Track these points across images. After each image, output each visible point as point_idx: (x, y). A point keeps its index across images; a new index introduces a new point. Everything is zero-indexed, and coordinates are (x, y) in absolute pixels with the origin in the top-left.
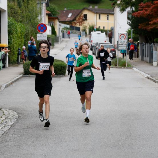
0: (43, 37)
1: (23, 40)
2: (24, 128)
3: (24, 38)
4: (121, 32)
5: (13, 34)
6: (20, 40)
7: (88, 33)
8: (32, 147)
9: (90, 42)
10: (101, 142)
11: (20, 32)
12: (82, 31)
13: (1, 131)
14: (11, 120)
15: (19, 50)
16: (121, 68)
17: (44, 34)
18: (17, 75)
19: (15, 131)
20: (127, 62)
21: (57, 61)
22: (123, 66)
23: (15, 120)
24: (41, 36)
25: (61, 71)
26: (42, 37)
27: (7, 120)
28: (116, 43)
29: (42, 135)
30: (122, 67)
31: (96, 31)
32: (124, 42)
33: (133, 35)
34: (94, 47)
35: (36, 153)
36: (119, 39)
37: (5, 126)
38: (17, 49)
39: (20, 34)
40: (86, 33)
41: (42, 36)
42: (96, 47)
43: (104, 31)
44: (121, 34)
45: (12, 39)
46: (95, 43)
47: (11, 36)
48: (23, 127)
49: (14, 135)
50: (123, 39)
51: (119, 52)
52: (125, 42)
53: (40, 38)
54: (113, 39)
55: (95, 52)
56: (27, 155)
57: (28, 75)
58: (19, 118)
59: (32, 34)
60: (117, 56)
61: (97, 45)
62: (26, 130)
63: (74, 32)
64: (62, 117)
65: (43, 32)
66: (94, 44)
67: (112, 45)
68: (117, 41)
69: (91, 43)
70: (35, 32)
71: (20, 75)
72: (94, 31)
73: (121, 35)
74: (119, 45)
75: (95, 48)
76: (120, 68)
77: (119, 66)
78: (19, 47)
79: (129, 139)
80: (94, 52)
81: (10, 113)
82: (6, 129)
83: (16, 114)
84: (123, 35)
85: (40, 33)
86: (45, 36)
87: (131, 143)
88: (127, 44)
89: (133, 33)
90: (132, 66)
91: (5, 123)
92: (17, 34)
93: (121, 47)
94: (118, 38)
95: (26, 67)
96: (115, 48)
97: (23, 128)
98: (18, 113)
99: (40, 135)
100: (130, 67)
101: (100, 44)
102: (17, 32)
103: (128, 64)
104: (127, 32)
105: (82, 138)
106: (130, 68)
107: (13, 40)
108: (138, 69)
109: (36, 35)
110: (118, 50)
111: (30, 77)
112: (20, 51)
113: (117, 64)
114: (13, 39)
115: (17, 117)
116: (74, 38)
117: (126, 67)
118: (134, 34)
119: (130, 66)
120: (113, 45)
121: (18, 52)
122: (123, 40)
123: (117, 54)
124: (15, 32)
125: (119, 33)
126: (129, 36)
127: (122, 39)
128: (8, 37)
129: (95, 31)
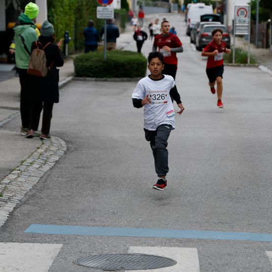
0: (108, 12)
1: (73, 18)
2: (78, 167)
3: (75, 14)
4: (239, 5)
5: (56, 6)
6: (68, 17)
7: (182, 6)
8: (91, 199)
9: (186, 21)
10: (207, 191)
11: (67, 4)
12: (173, 2)
13: (40, 172)
14: (55, 154)
15: (66, 35)
16: (239, 66)
17: (108, 7)
18: (63, 78)
19: (61, 171)
20: (249, 55)
21: (130, 54)
22: (242, 63)
23: (61, 152)
24: (104, 10)
25: (137, 70)
26: (106, 13)
27: (48, 154)
28: (230, 24)
29: (108, 179)
30: (242, 65)
31: (196, 3)
32: (245, 21)
33: (260, 10)
34: (193, 30)
35: (99, 209)
36: (237, 16)
37: (45, 162)
38: (63, 32)
39: (68, 8)
40: (179, 6)
41: (106, 10)
42: (196, 30)
43: (210, 3)
44: (240, 7)
45: (55, 15)
46: (195, 23)
47: (53, 10)
48: (76, 165)
49: (60, 179)
50: (244, 16)
51: (236, 39)
52: (247, 22)
53: (102, 14)
54: (225, 17)
55: (195, 39)
56: (83, 211)
57: (81, 76)
58: (68, 149)
59: (88, 7)
60: (233, 45)
61: (198, 27)
62: (80, 170)
63: (159, 5)
64: (141, 149)
65: (107, 4)
66: (192, 25)
67: (223, 27)
68: (233, 21)
69: (188, 23)
70: (93, 4)
71: (69, 76)
72: (192, 2)
73: (240, 10)
74: (236, 26)
75: (195, 32)
76: (237, 66)
77: (235, 62)
78: (66, 30)
79: (255, 186)
80: (193, 39)
81: (53, 142)
82: (46, 168)
83: (63, 143)
84: (242, 10)
85: (102, 6)
86: (111, 12)
87: (258, 192)
88: (249, 25)
89: (260, 5)
90: (258, 63)
91: (46, 159)
92: (62, 7)
93: (240, 30)
94: (235, 15)
95: (77, 63)
96: (229, 33)
97: (76, 167)
98: (67, 142)
99: (104, 179)
100: (253, 64)
101: (204, 24)
102: (62, 3)
103: (251, 59)
104: (249, 4)
105: (174, 184)
106: (255, 66)
107: (56, 17)
108: (268, 68)
109: (94, 9)
110: (234, 35)
111: (85, 80)
112: (68, 37)
113: (232, 59)
114: (57, 15)
115: (65, 149)
116: (159, 14)
117: (247, 65)
118: (261, 8)
119: (255, 63)
120: (226, 27)
121: (65, 38)
122: (242, 18)
123: (232, 42)
124: (59, 4)
125: (235, 7)
126: (253, 12)
127: (241, 16)
128: (48, 12)
129: (194, 3)
